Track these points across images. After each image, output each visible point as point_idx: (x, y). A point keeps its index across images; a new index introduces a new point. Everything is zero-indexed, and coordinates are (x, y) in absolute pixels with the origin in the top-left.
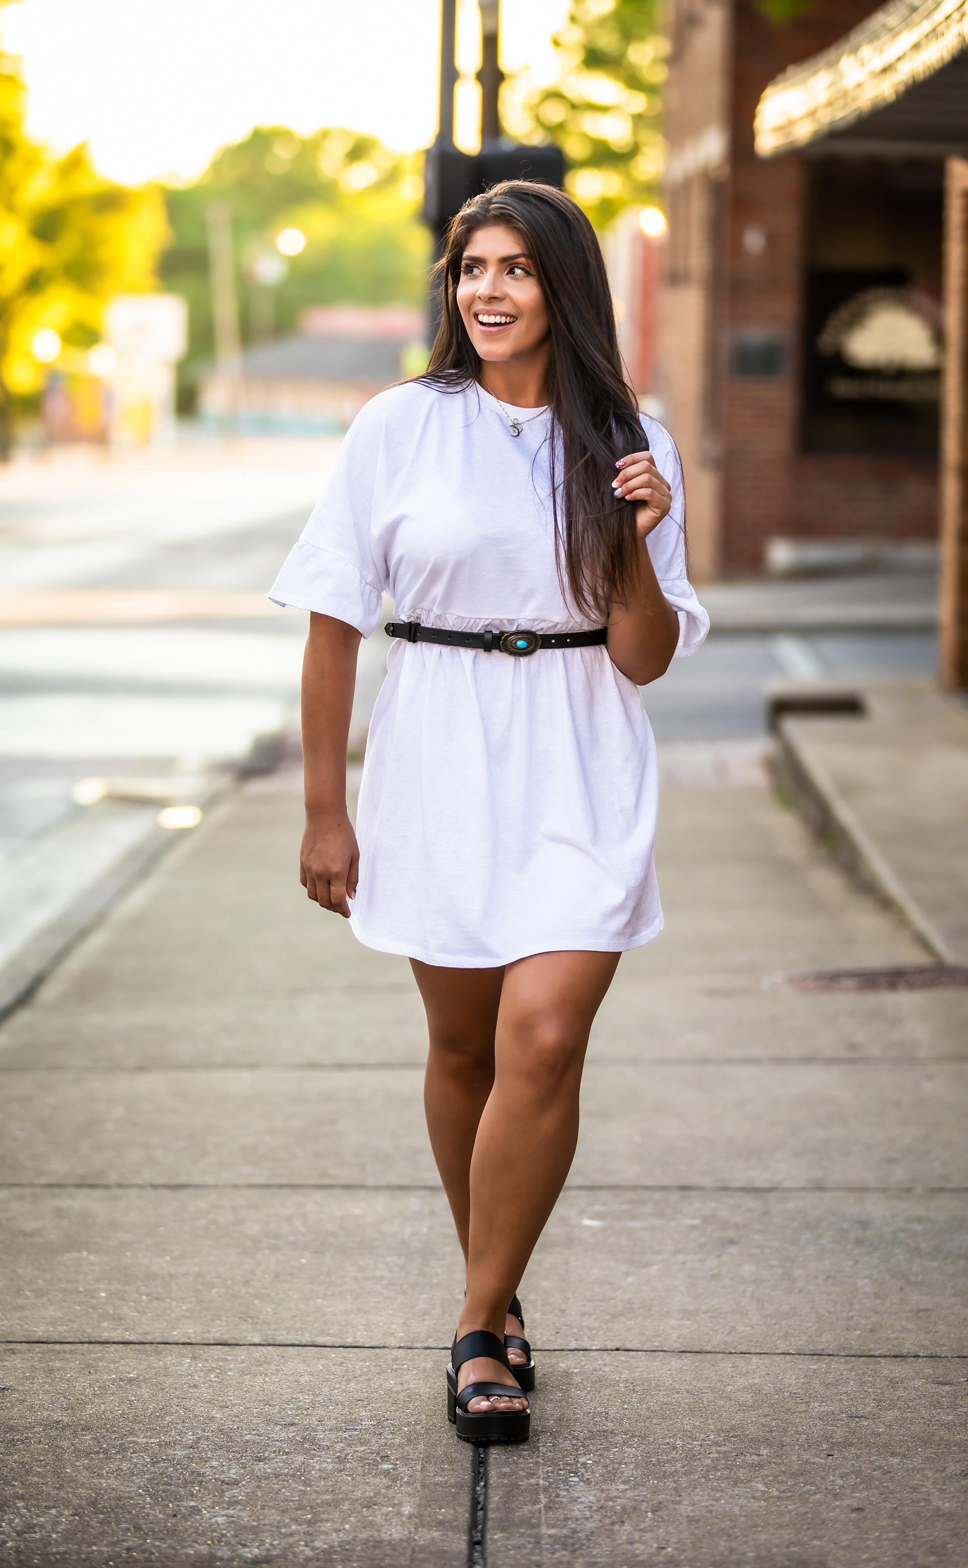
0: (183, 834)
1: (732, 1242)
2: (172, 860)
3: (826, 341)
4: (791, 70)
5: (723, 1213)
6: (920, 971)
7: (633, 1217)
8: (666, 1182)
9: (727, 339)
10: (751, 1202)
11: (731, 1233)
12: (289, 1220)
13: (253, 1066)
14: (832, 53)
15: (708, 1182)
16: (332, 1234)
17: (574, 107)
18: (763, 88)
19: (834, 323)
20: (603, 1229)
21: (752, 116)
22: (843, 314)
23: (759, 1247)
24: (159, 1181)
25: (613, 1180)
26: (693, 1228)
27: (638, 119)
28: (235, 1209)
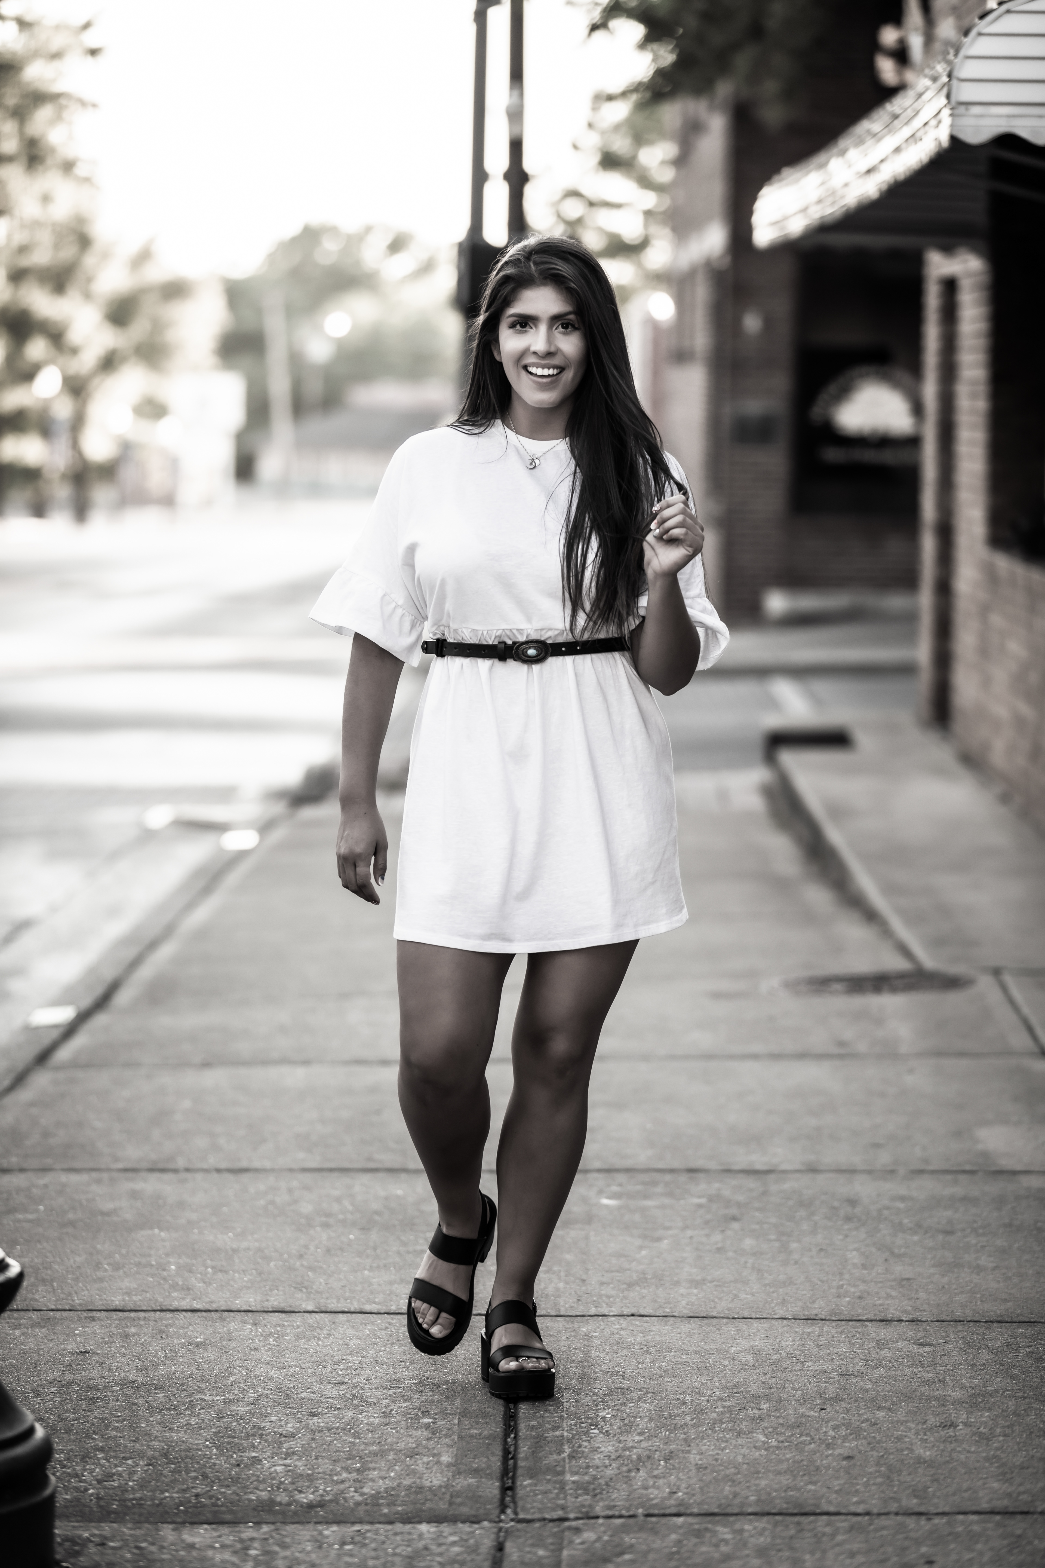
0: (241, 855)
1: (734, 1219)
2: (233, 878)
3: (816, 412)
4: (786, 172)
5: (727, 1193)
6: (902, 975)
7: (646, 1197)
8: (676, 1164)
9: (728, 410)
10: (751, 1183)
11: (734, 1211)
12: (338, 1200)
13: (306, 1062)
14: (821, 157)
15: (712, 1165)
16: (377, 1213)
17: (591, 204)
18: (760, 188)
19: (824, 397)
20: (620, 1208)
21: (750, 213)
22: (832, 388)
23: (758, 1223)
24: (223, 1165)
25: (628, 1163)
26: (700, 1206)
27: (648, 213)
28: (290, 1191)
